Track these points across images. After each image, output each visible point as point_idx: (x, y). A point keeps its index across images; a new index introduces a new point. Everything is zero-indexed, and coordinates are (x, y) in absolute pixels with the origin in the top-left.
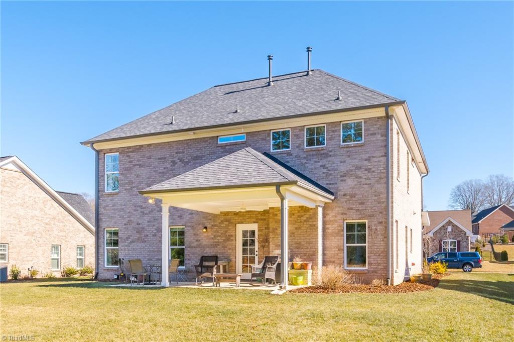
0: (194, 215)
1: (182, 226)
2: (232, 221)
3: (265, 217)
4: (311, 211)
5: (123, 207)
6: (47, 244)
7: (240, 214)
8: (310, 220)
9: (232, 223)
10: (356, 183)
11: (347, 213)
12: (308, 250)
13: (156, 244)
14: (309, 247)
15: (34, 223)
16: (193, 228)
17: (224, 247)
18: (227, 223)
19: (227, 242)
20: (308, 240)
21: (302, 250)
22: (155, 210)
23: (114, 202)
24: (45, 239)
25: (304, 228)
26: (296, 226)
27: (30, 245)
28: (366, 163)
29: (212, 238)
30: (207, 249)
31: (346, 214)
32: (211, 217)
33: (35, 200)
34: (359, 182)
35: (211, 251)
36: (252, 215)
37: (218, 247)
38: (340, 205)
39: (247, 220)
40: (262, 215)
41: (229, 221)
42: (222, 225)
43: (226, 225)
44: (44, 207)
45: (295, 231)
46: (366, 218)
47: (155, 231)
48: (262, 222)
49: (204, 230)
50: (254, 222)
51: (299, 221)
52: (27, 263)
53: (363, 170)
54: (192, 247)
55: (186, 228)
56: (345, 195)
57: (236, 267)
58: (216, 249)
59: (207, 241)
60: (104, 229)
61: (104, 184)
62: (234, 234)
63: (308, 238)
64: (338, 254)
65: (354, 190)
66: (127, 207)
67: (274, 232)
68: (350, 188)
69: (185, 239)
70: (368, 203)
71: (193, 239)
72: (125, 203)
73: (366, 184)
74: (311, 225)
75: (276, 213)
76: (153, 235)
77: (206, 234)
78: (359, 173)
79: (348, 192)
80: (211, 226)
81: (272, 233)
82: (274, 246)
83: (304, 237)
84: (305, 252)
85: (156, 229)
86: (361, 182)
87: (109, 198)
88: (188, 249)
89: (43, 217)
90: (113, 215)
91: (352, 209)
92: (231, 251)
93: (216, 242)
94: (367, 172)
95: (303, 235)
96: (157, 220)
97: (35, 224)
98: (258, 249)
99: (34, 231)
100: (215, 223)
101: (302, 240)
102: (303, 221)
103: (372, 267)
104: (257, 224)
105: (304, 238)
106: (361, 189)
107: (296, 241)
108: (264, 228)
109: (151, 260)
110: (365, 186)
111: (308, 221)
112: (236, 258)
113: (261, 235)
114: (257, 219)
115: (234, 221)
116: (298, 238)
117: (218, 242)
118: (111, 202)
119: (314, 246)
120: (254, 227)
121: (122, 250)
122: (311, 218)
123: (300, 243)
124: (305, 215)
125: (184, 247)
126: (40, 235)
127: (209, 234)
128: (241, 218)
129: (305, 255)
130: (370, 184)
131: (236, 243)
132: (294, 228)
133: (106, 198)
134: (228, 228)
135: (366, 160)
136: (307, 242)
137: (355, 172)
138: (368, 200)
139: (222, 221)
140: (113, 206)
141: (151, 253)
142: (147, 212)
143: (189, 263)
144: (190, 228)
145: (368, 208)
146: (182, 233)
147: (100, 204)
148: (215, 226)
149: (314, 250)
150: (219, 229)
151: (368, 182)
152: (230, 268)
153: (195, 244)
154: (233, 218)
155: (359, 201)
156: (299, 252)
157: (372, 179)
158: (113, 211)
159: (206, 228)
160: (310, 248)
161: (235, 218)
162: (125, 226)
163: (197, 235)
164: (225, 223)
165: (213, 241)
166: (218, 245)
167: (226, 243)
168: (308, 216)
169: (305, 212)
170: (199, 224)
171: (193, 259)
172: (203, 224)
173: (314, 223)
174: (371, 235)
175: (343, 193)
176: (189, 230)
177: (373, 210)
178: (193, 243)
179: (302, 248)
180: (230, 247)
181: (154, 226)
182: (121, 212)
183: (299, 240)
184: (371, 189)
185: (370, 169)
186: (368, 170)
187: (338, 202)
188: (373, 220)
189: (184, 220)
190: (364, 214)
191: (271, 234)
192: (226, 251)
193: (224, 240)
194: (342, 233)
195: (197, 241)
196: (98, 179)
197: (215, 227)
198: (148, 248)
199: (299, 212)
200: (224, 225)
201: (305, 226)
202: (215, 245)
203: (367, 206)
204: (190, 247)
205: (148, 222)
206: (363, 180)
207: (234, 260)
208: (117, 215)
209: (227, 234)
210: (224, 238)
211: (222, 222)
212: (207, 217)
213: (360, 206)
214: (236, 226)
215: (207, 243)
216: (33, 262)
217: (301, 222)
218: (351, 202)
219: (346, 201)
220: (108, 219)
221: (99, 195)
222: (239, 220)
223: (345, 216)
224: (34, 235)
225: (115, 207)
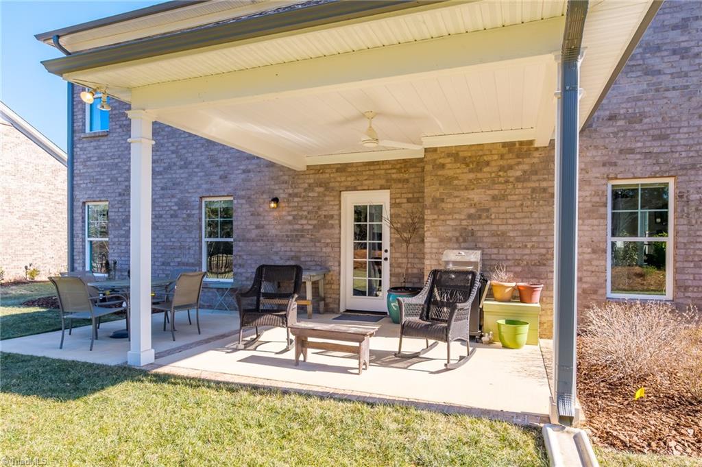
0: (252, 175)
1: (228, 196)
2: (332, 185)
3: (406, 176)
4: (536, 154)
5: (116, 161)
6: (59, 231)
7: (350, 170)
8: (534, 178)
9: (333, 189)
10: (645, 87)
11: (620, 162)
12: (527, 251)
13: (178, 232)
14: (529, 245)
15: (35, 201)
16: (249, 199)
17: (315, 241)
18: (321, 189)
19: (322, 231)
20: (526, 227)
21: (510, 251)
22: (175, 164)
23: (101, 151)
24: (55, 225)
25: (515, 197)
26: (496, 192)
27: (27, 232)
28: (674, 35)
29: (290, 222)
30: (279, 244)
31: (615, 164)
32: (286, 178)
33: (37, 168)
34: (654, 84)
35: (288, 249)
36: (377, 172)
37: (302, 240)
38: (600, 142)
39: (366, 182)
40: (399, 171)
41: (325, 185)
42: (310, 194)
43: (319, 193)
44: (52, 179)
45: (492, 204)
46: (672, 173)
47: (176, 208)
48: (400, 186)
49: (273, 205)
50: (382, 188)
51: (502, 180)
52: (23, 258)
53: (665, 53)
54: (248, 240)
55: (235, 202)
56: (612, 118)
57: (339, 284)
58: (297, 244)
59: (279, 227)
60: (84, 203)
61: (84, 118)
62: (336, 212)
63: (527, 220)
64: (590, 261)
65: (639, 104)
66: (124, 160)
67: (436, 207)
68: (628, 101)
69: (234, 223)
70: (678, 136)
71: (251, 224)
72: (120, 153)
73: (674, 88)
74: (534, 190)
75: (442, 161)
76: (172, 216)
77: (275, 214)
78: (655, 61)
79: (622, 111)
80: (286, 196)
81: (431, 208)
82: (437, 240)
83: (516, 218)
84: (517, 257)
85: (176, 204)
86: (660, 83)
87: (92, 144)
88: (241, 244)
89: (52, 194)
90: (98, 177)
91: (631, 151)
92: (329, 249)
93: (297, 230)
94: (676, 58)
95: (514, 213)
96: (178, 184)
97: (38, 203)
98: (391, 245)
99: (36, 212)
100: (296, 191)
101: (510, 227)
102: (511, 179)
103: (687, 294)
104: (389, 191)
105: (516, 221)
106: (659, 102)
107: (494, 228)
108: (405, 200)
109: (168, 264)
110: (669, 94)
111: (528, 180)
112: (339, 265)
113: (398, 216)
114: (388, 180)
115: (337, 184)
116: (498, 222)
117: (302, 230)
118: (95, 151)
119: (544, 242)
120: (381, 198)
121: (114, 244)
122: (536, 173)
123: (504, 234)
124: (519, 163)
125: (232, 240)
126: (46, 219)
127: (284, 213)
128: (353, 178)
129: (517, 263)
130: (687, 87)
131: (340, 233)
132: (489, 198)
133: (85, 145)
134: (323, 201)
135: (675, 27)
136: (522, 231)
137: (643, 59)
138: (680, 128)
139: (310, 185)
140: (99, 158)
141: (168, 252)
142: (161, 169)
143: (241, 274)
144: (244, 201)
145: (679, 149)
146: (227, 212)
147: (75, 157)
148: (296, 195)
149: (543, 251)
150: (305, 204)
151: (679, 82)
152: (328, 286)
153: (254, 233)
154: (335, 178)
155: (651, 132)
156: (501, 257)
157: (692, 74)
158: (99, 169)
159: (276, 200)
160: (533, 247)
161: (339, 179)
162: (120, 198)
163: (259, 215)
164: (317, 189)
165: (291, 227)
166: (302, 236)
167: (318, 232)
168: (526, 167)
169: (518, 157)
170: (263, 193)
171: (250, 265)
172: (271, 191)
173: (544, 184)
174: (688, 214)
175: (607, 113)
176: (242, 204)
177: (691, 154)
178: (249, 231)
179: (510, 247)
180: (328, 241)
181: (173, 196)
182: (112, 170)
183: (502, 228)
184: (689, 99)
185: (687, 49)
186: (682, 53)
187: (593, 135)
188: (692, 178)
189: (232, 185)
190: (666, 163)
191: (427, 212)
192: (318, 249)
193: (314, 226)
194: (602, 210)
195: (258, 227)
196: (73, 109)
197: (296, 199)
198: (162, 242)
199: (502, 157)
200: (316, 195)
201: (517, 192)
202: (297, 236)
203: (676, 143)
204: (243, 240)
205: (162, 189)
206: (666, 79)
207: (336, 268)
208: (105, 177)
209: (322, 213)
210: (315, 222)
211: (310, 188)
212: (278, 177)
213: (655, 143)
214: (340, 196)
215: (278, 233)
216: (34, 257)
217: (507, 182)
218: (629, 134)
219: (615, 134)
220: (89, 185)
221: (75, 138)
222: (349, 184)
223: (611, 170)
224: (35, 218)
225: (102, 162)
